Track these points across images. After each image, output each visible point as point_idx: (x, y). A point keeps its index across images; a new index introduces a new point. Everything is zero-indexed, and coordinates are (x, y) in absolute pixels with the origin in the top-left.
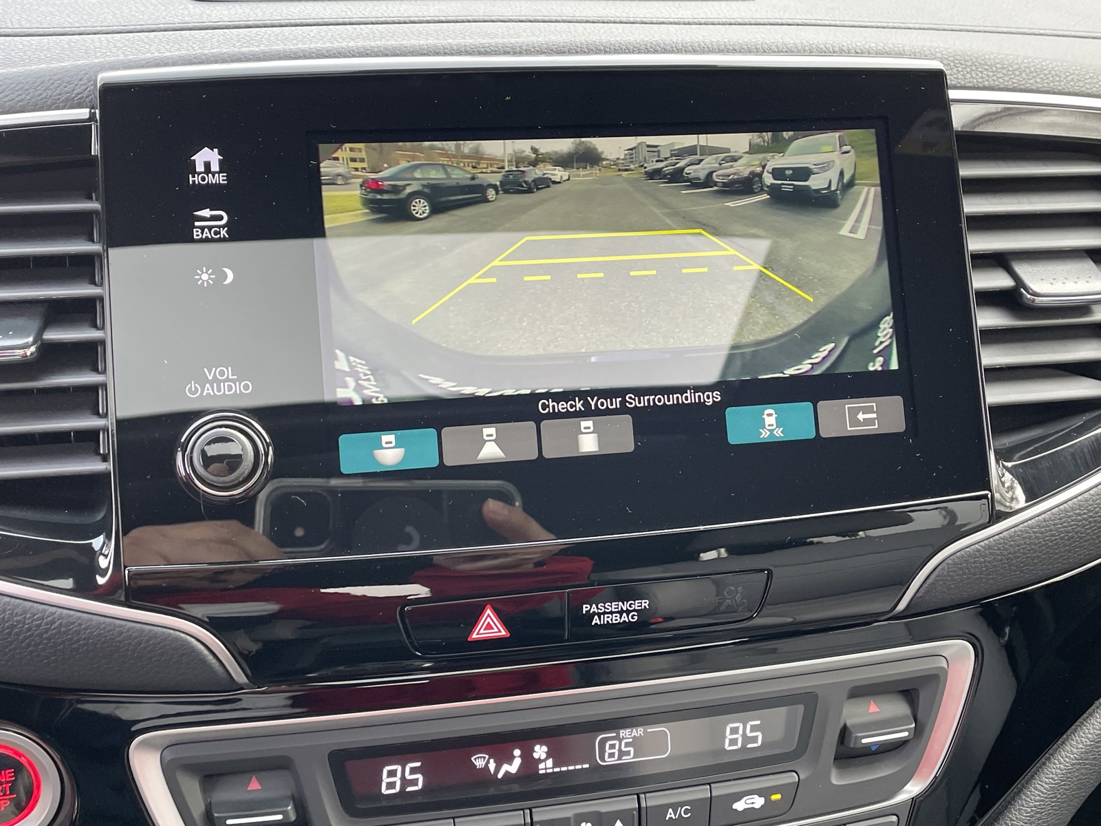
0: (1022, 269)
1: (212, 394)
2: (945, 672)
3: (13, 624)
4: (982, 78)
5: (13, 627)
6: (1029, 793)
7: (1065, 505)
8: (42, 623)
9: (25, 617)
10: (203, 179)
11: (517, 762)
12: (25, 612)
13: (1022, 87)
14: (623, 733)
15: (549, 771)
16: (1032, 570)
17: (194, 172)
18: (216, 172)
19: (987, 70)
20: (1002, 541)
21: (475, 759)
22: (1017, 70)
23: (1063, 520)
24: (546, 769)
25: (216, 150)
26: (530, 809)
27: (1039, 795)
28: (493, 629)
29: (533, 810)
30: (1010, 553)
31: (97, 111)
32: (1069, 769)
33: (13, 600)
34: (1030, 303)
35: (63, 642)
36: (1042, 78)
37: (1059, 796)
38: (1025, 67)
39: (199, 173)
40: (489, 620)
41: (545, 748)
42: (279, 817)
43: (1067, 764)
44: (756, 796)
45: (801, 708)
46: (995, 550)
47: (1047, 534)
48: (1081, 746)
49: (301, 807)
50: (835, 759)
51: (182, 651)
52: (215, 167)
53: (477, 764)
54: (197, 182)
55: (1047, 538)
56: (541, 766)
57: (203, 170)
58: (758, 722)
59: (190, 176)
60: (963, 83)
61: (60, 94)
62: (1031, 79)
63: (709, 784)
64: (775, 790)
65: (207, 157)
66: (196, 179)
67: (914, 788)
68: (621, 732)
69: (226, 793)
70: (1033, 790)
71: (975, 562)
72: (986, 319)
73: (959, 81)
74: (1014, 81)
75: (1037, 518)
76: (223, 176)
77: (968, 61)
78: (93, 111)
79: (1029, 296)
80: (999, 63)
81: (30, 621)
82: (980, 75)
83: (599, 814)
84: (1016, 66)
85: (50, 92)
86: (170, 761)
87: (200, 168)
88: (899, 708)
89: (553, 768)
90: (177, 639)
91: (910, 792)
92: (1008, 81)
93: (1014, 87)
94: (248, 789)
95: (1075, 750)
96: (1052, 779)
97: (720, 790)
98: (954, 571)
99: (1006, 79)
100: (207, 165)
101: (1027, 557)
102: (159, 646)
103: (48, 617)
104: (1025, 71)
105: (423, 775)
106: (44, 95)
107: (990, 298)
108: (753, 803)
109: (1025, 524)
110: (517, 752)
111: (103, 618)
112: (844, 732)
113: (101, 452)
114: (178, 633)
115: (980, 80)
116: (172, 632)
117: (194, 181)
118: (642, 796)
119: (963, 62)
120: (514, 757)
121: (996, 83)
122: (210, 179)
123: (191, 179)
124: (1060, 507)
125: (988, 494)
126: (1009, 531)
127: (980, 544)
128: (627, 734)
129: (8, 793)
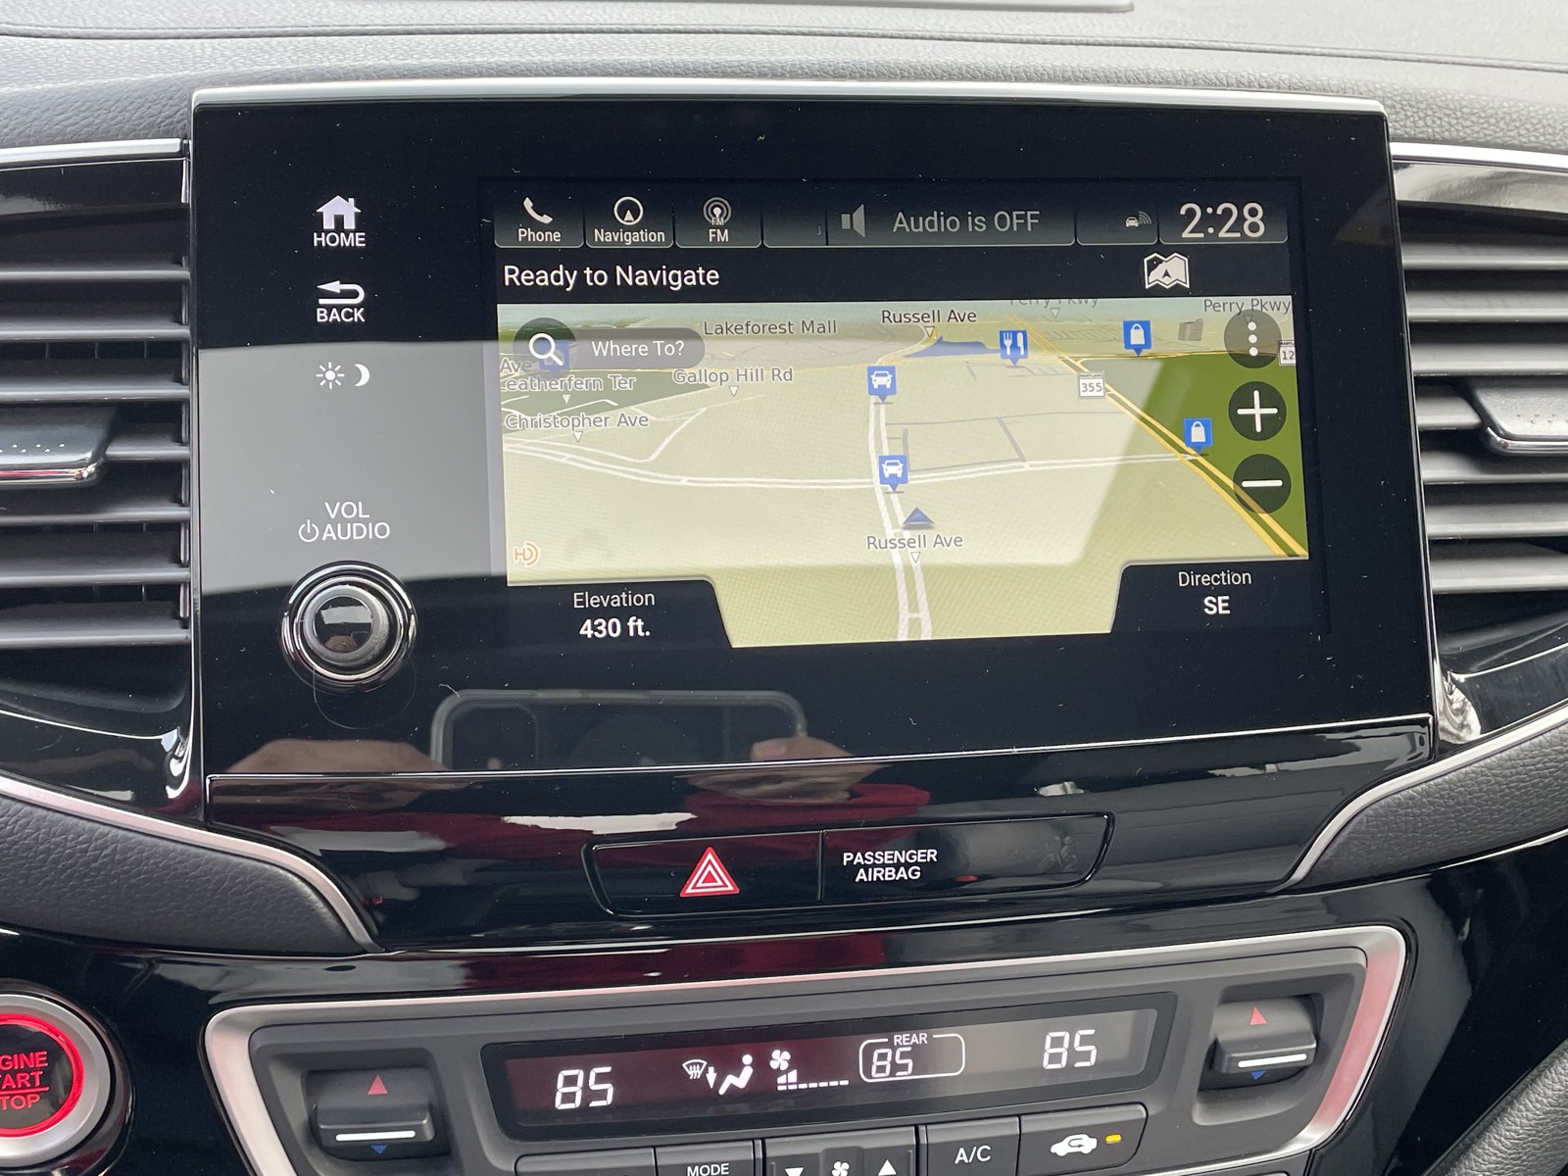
0: (1491, 401)
1: (335, 538)
2: (1362, 971)
3: (49, 848)
4: (1441, 126)
5: (48, 851)
6: (1480, 1151)
7: (1540, 738)
8: (89, 847)
9: (66, 839)
10: (333, 240)
11: (747, 1073)
12: (65, 832)
13: (1499, 141)
14: (898, 1038)
15: (791, 1087)
16: (1491, 829)
17: (320, 230)
18: (351, 231)
19: (1448, 115)
20: (1447, 786)
21: (688, 1066)
22: (1491, 116)
23: (1537, 759)
24: (787, 1084)
25: (352, 200)
26: (763, 1140)
27: (1496, 1155)
28: (716, 881)
29: (767, 1141)
30: (1458, 803)
31: (191, 142)
32: (1540, 1119)
33: (51, 813)
34: (1500, 448)
35: (117, 876)
36: (1528, 130)
37: (1525, 1157)
38: (1504, 113)
39: (327, 232)
40: (710, 868)
41: (787, 1055)
42: (411, 1134)
43: (1538, 1112)
44: (1085, 1137)
45: (1152, 1014)
46: (1437, 798)
47: (1513, 778)
48: (1558, 1086)
49: (441, 1123)
50: (1200, 1090)
51: (281, 895)
52: (350, 224)
53: (690, 1072)
54: (324, 244)
55: (1513, 785)
56: (781, 1080)
57: (333, 227)
58: (1092, 1032)
59: (315, 234)
60: (1413, 132)
61: (142, 118)
62: (1512, 130)
63: (1019, 1116)
64: (1113, 1128)
65: (339, 209)
66: (323, 239)
67: (1312, 1136)
68: (896, 1036)
69: (338, 1097)
70: (1487, 1147)
71: (1406, 815)
72: (1434, 469)
73: (1408, 130)
74: (1487, 132)
75: (1499, 755)
76: (360, 237)
77: (1422, 102)
78: (185, 142)
79: (1499, 439)
80: (1466, 107)
81: (73, 843)
82: (1438, 122)
83: (859, 1150)
84: (1490, 112)
85: (127, 115)
86: (260, 1048)
87: (329, 224)
88: (1295, 1020)
89: (797, 1083)
90: (273, 878)
91: (1308, 1140)
92: (1478, 132)
93: (1487, 141)
94: (370, 1093)
95: (1550, 1092)
96: (1515, 1132)
97: (1033, 1125)
98: (1377, 826)
99: (1476, 128)
100: (339, 220)
101: (1483, 811)
102: (249, 886)
103: (97, 840)
104: (1503, 118)
105: (614, 1086)
106: (120, 118)
107: (1441, 441)
108: (1080, 1146)
109: (1482, 763)
110: (747, 1059)
111: (173, 844)
112: (1214, 1051)
113: (182, 615)
114: (275, 869)
115: (1437, 130)
116: (267, 866)
117: (320, 243)
118: (922, 1128)
119: (1413, 103)
120: (744, 1066)
121: (1461, 134)
122: (342, 240)
123: (316, 239)
124: (1533, 741)
125: (1428, 718)
126: (1457, 772)
127: (1415, 789)
128: (904, 1040)
129: (38, 1084)
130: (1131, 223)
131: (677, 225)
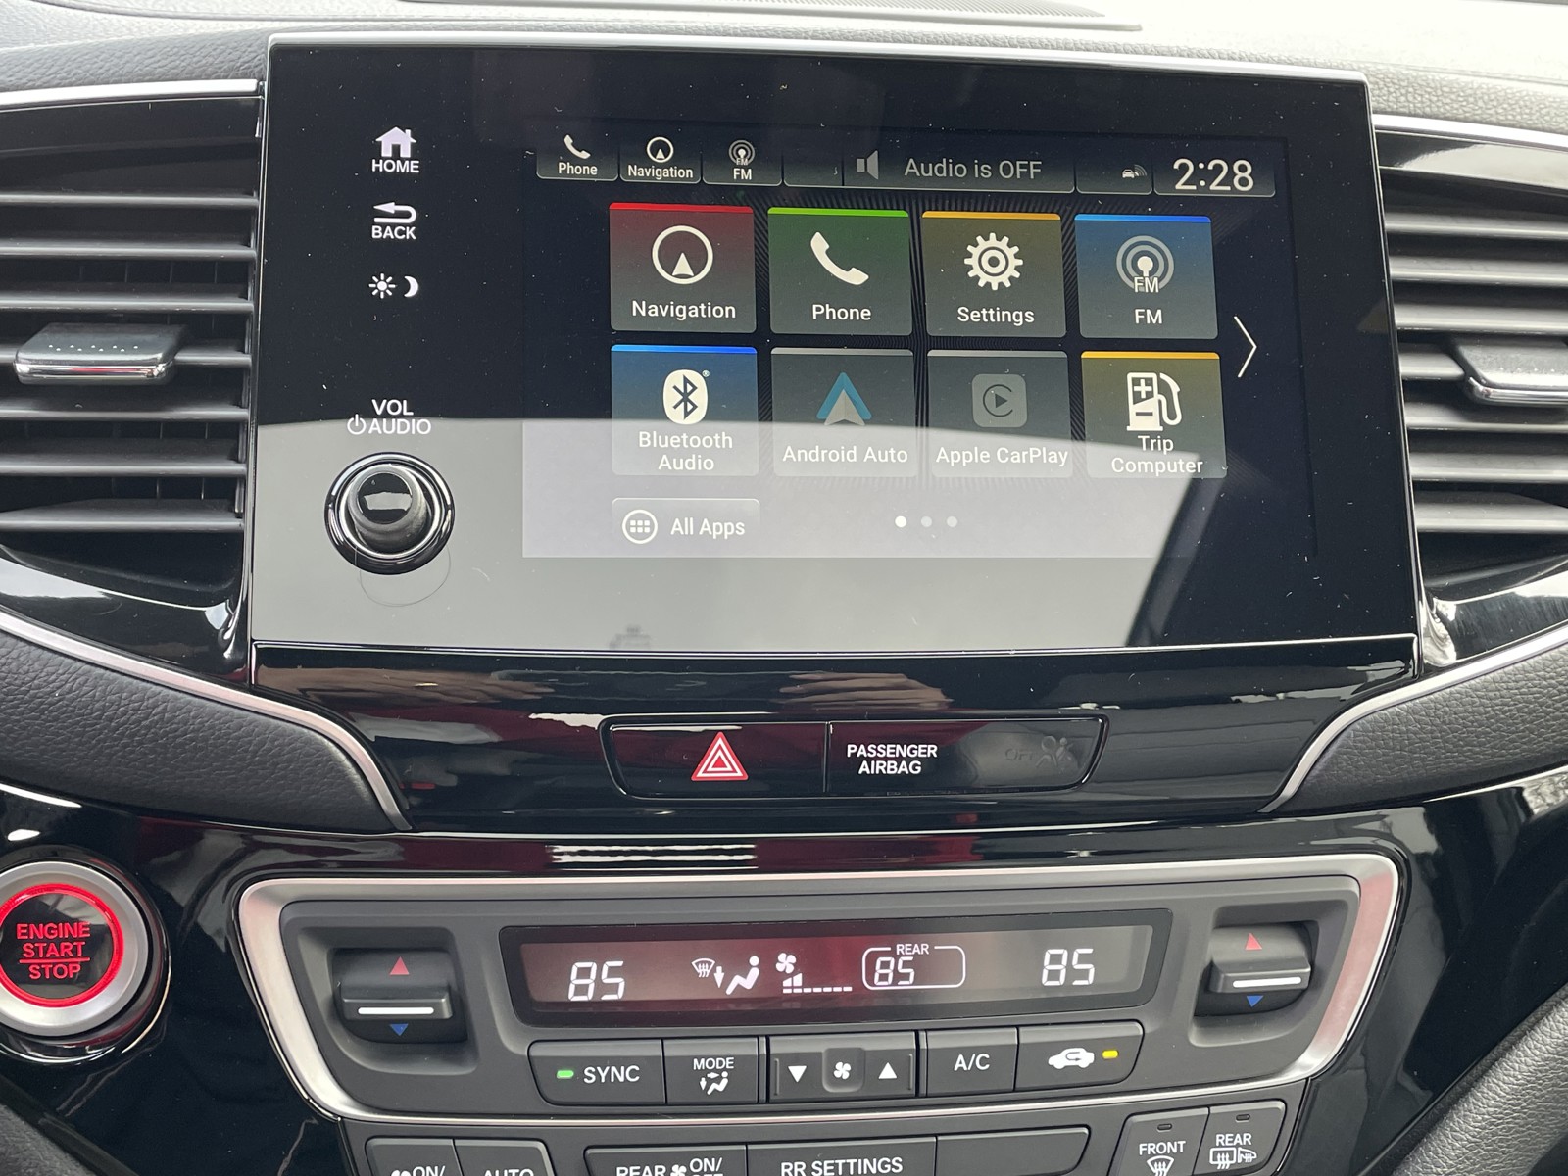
0: (1472, 354)
1: (380, 432)
2: (1356, 900)
3: (104, 705)
4: (1422, 102)
5: (104, 709)
6: (1479, 1094)
7: (1524, 663)
8: (141, 705)
9: (120, 697)
10: (390, 166)
11: (754, 973)
12: (121, 690)
13: (1477, 117)
14: (900, 947)
15: (796, 991)
16: (1477, 753)
17: (379, 157)
18: (407, 159)
19: (1429, 93)
20: (1432, 704)
21: (697, 964)
22: (1470, 95)
23: (1520, 684)
24: (792, 987)
25: (408, 132)
26: (768, 1037)
27: (1494, 1098)
29: (772, 1039)
30: (1444, 723)
31: (266, 84)
32: (1539, 1066)
33: (108, 673)
34: (1483, 397)
35: (166, 734)
36: (1505, 109)
37: (1524, 1104)
38: (1482, 93)
39: (385, 159)
40: (720, 753)
41: (792, 959)
42: (429, 1011)
43: (1536, 1059)
44: (1082, 1050)
45: (1149, 930)
46: (1423, 716)
47: (1497, 701)
48: (1557, 1034)
49: (459, 1003)
50: (1196, 1015)
51: (318, 761)
52: (405, 152)
53: (699, 971)
54: (381, 170)
56: (787, 983)
57: (390, 155)
58: (1090, 951)
59: (374, 161)
60: (1395, 106)
61: (223, 62)
62: (1489, 109)
63: (1017, 1027)
64: (1109, 1043)
65: (397, 140)
66: (380, 165)
67: (1313, 1060)
68: (898, 946)
69: (360, 976)
70: (1485, 1090)
71: (1393, 731)
72: (1417, 417)
73: (1390, 104)
74: (1465, 109)
75: (1483, 678)
76: (414, 164)
77: (1403, 81)
78: (261, 84)
79: (1481, 388)
80: (1445, 86)
81: (127, 702)
82: (1419, 99)
83: (861, 1051)
84: (1469, 92)
85: (210, 59)
86: (291, 921)
87: (387, 152)
88: (1293, 948)
89: (802, 987)
90: (308, 741)
91: (1309, 1067)
92: (1457, 109)
93: (1466, 117)
94: (392, 973)
95: (1549, 1040)
96: (1514, 1077)
97: (1029, 1036)
98: (1364, 742)
99: (1456, 106)
100: (396, 149)
101: (1468, 732)
102: (287, 748)
103: (148, 699)
104: (1481, 98)
105: (625, 980)
106: (204, 61)
107: (1427, 391)
108: (1077, 1060)
109: (1465, 684)
110: (754, 961)
111: (219, 705)
112: (1210, 973)
113: (237, 510)
114: (312, 733)
115: (1419, 105)
116: (305, 731)
117: (378, 168)
118: (922, 1034)
119: (1396, 81)
120: (751, 967)
121: (1442, 110)
122: (398, 167)
123: (374, 165)
124: (1517, 666)
125: (1412, 639)
126: (1443, 692)
127: (1401, 706)
128: (907, 949)
129: (80, 955)
130: (1127, 175)
131: (704, 162)
